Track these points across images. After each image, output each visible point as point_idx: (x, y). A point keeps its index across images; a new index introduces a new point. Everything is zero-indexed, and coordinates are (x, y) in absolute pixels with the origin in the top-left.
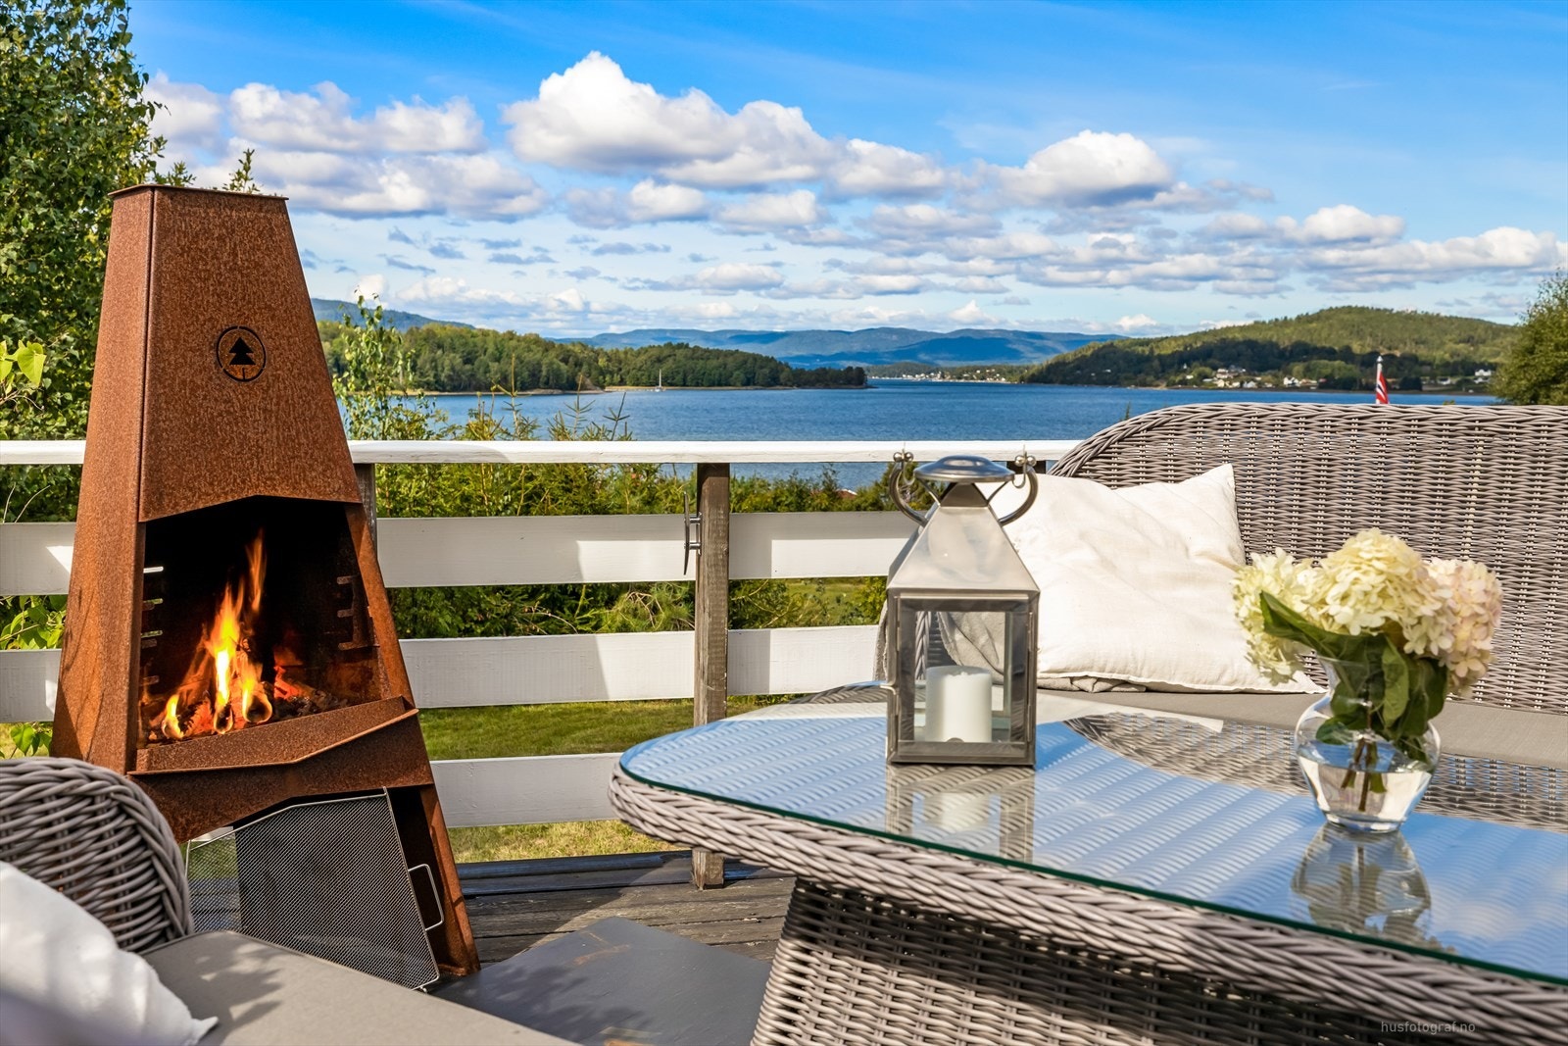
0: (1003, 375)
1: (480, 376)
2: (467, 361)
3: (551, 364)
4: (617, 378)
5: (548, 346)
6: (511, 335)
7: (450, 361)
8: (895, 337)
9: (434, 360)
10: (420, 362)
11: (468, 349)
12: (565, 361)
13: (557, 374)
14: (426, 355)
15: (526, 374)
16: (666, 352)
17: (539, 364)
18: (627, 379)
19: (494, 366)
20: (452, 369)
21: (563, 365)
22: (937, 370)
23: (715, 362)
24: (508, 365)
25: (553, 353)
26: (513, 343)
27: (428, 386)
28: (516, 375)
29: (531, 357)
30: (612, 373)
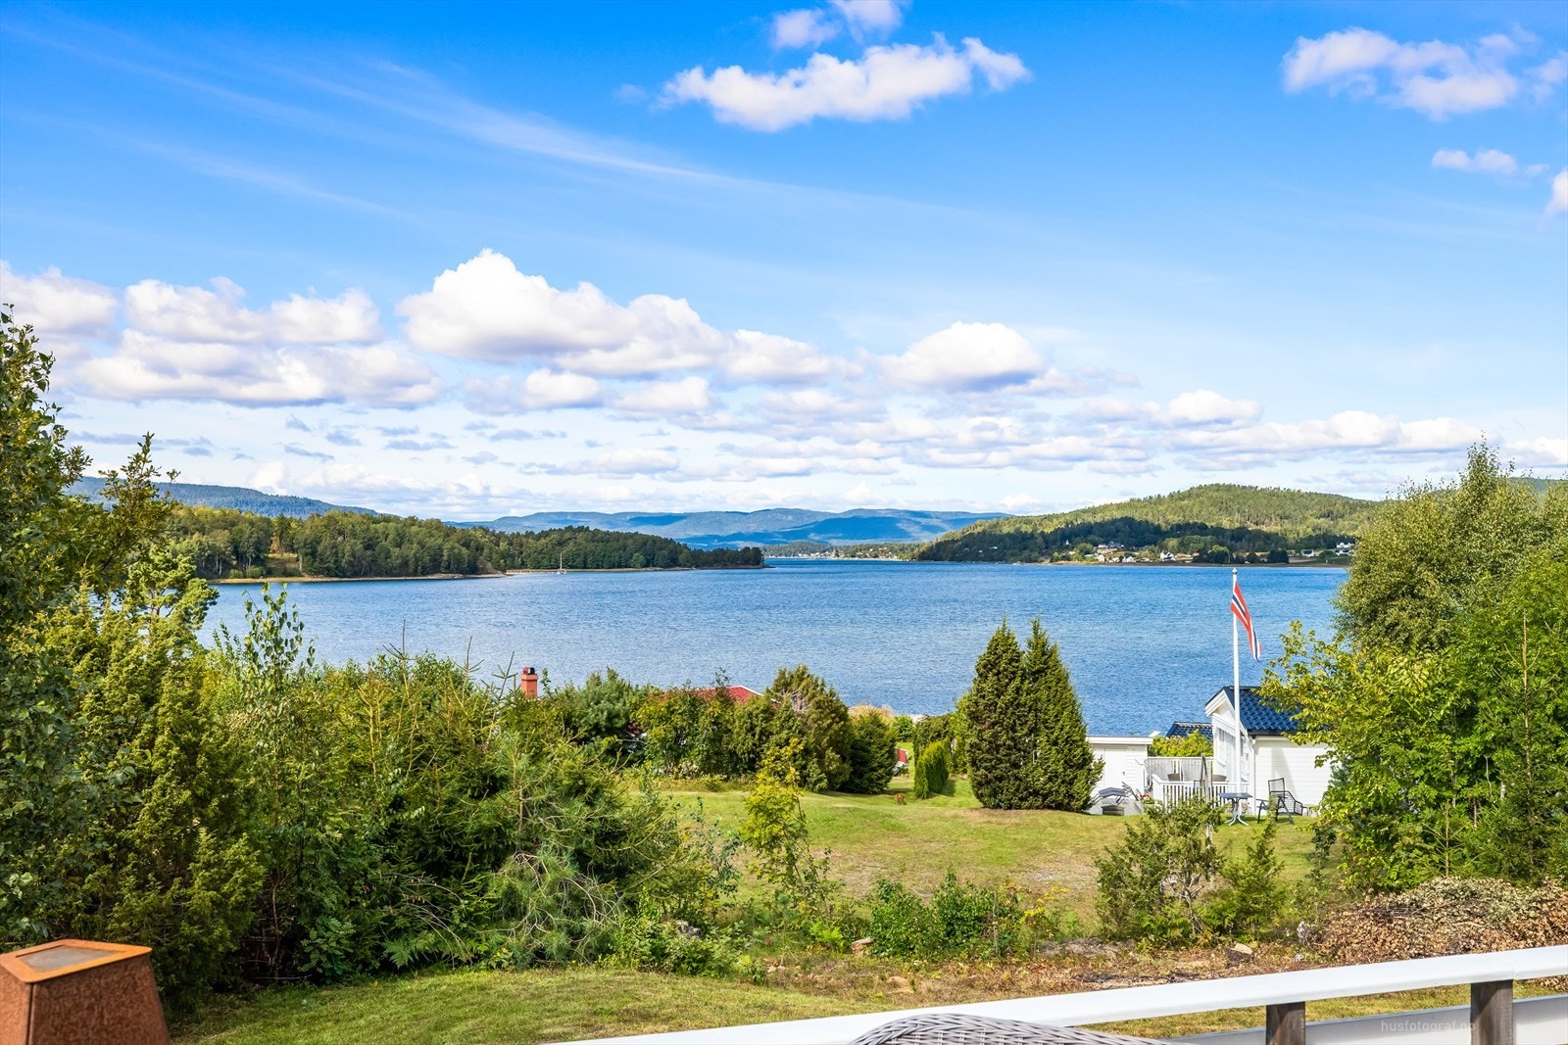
0: (895, 552)
1: (381, 561)
2: (368, 547)
3: (453, 548)
4: (517, 562)
5: (449, 530)
6: (413, 521)
7: (349, 547)
8: (790, 518)
9: (334, 546)
10: (320, 548)
11: (370, 535)
12: (467, 545)
13: (458, 559)
14: (325, 542)
15: (427, 559)
16: (567, 536)
17: (440, 549)
18: (528, 562)
19: (395, 552)
20: (353, 555)
21: (464, 550)
22: (831, 549)
23: (615, 545)
24: (411, 550)
25: (454, 537)
26: (414, 529)
27: (328, 572)
28: (417, 560)
29: (432, 542)
30: (513, 557)
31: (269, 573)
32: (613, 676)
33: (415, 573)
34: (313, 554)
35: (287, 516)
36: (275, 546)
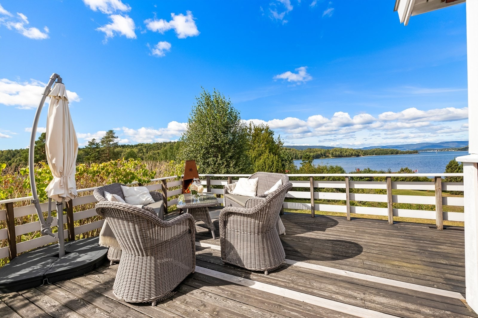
0: (453, 149)
1: (343, 155)
2: (341, 153)
3: (355, 153)
4: (366, 154)
5: (354, 150)
6: (348, 149)
7: (338, 153)
8: (425, 144)
9: (336, 153)
10: (333, 153)
11: (341, 151)
12: (357, 152)
13: (356, 154)
14: (334, 152)
15: (350, 154)
16: (376, 150)
17: (353, 153)
18: (368, 154)
19: (345, 153)
20: (338, 154)
21: (357, 153)
22: (436, 150)
23: (385, 151)
24: (347, 153)
25: (355, 151)
26: (348, 150)
27: (335, 157)
28: (349, 155)
29: (351, 152)
30: (365, 153)
31: (326, 157)
32: (369, 169)
33: (349, 156)
34: (333, 154)
35: (329, 149)
36: (327, 153)
